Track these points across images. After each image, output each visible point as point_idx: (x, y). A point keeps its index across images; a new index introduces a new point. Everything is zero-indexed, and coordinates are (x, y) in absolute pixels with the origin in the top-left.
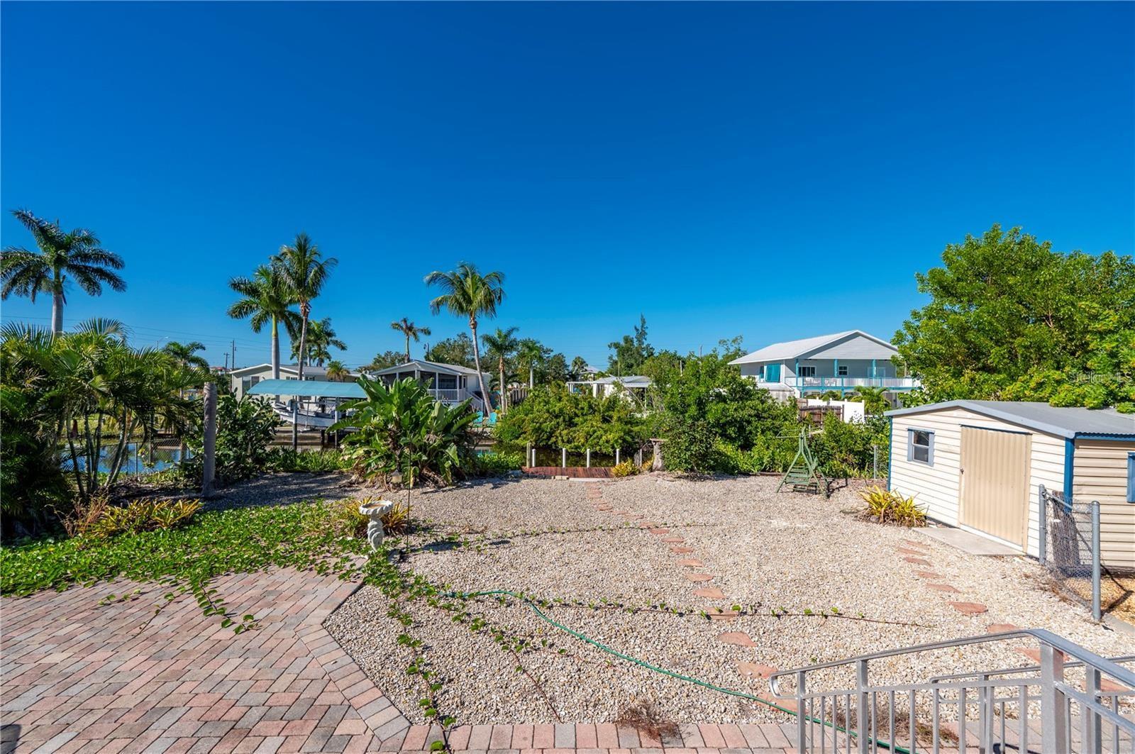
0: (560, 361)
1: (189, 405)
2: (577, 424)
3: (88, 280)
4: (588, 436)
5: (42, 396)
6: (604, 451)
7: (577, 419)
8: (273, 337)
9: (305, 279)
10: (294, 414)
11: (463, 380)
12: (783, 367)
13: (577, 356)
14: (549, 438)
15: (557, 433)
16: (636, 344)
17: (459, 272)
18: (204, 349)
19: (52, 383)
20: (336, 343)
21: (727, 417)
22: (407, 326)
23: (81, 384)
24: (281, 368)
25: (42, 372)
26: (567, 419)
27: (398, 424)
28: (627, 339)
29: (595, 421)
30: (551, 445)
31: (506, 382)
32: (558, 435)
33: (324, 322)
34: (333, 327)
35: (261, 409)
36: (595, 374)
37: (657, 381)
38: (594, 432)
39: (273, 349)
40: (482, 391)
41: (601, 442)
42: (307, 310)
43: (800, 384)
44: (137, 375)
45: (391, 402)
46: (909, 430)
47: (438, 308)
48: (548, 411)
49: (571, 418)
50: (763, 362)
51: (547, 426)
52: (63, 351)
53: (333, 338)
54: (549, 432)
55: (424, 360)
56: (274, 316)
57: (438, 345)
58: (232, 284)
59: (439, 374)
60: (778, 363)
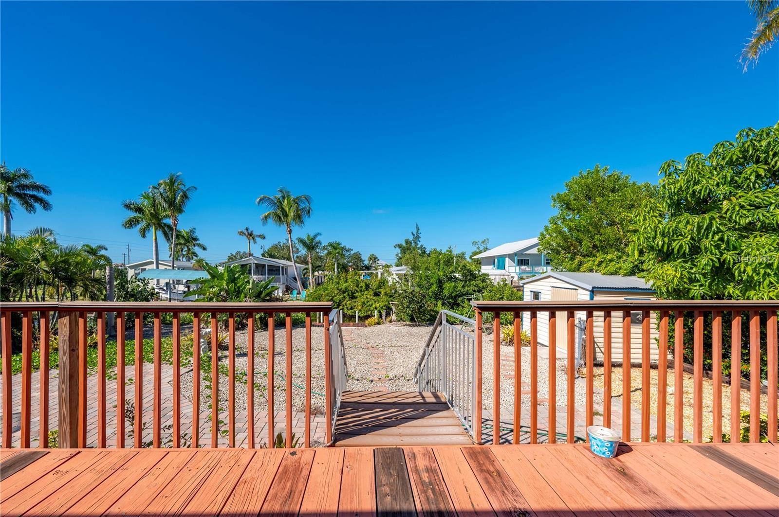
0: (358, 257)
1: (98, 281)
2: (357, 297)
3: (26, 203)
5: (11, 273)
7: (357, 294)
8: (154, 241)
9: (174, 201)
10: (169, 292)
11: (285, 269)
12: (507, 259)
13: (372, 254)
15: (344, 303)
16: (413, 244)
17: (279, 196)
18: (107, 249)
19: (16, 266)
20: (199, 245)
21: (457, 291)
22: (248, 233)
23: (33, 266)
24: (160, 262)
25: (10, 259)
26: (350, 293)
27: (227, 292)
28: (407, 242)
29: (369, 295)
31: (313, 271)
33: (191, 231)
34: (197, 234)
35: (144, 286)
36: (383, 266)
37: (413, 269)
39: (154, 249)
40: (296, 276)
42: (176, 223)
43: (518, 271)
44: (66, 262)
45: (223, 279)
46: (531, 291)
47: (266, 220)
48: (338, 289)
49: (353, 293)
50: (495, 256)
52: (22, 247)
53: (198, 242)
54: (338, 303)
55: (261, 257)
56: (154, 226)
57: (272, 246)
58: (125, 205)
59: (268, 265)
60: (504, 256)
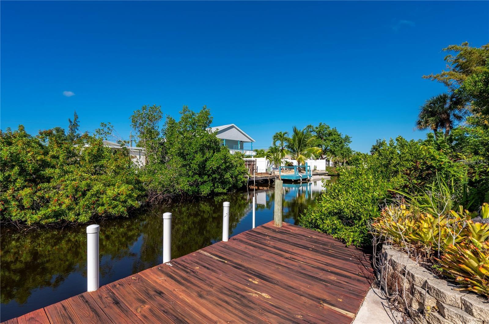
16: (67, 132)
28: (59, 130)
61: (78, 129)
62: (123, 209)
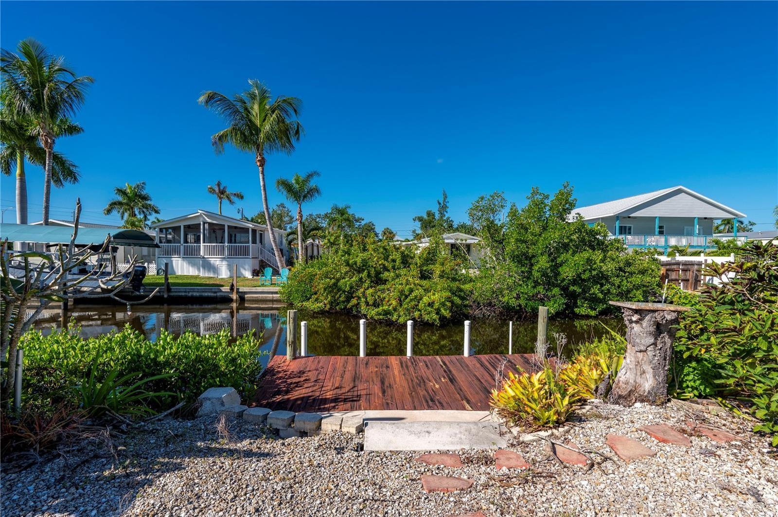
0: (370, 229)
2: (386, 281)
4: (403, 296)
6: (426, 318)
11: (259, 235)
13: (386, 227)
14: (348, 299)
16: (437, 216)
22: (220, 189)
26: (373, 272)
28: (429, 214)
29: (411, 277)
30: (351, 309)
31: (305, 236)
32: (361, 295)
38: (411, 291)
41: (421, 305)
51: (346, 283)
54: (349, 292)
59: (228, 226)
61: (447, 212)
62: (435, 317)
